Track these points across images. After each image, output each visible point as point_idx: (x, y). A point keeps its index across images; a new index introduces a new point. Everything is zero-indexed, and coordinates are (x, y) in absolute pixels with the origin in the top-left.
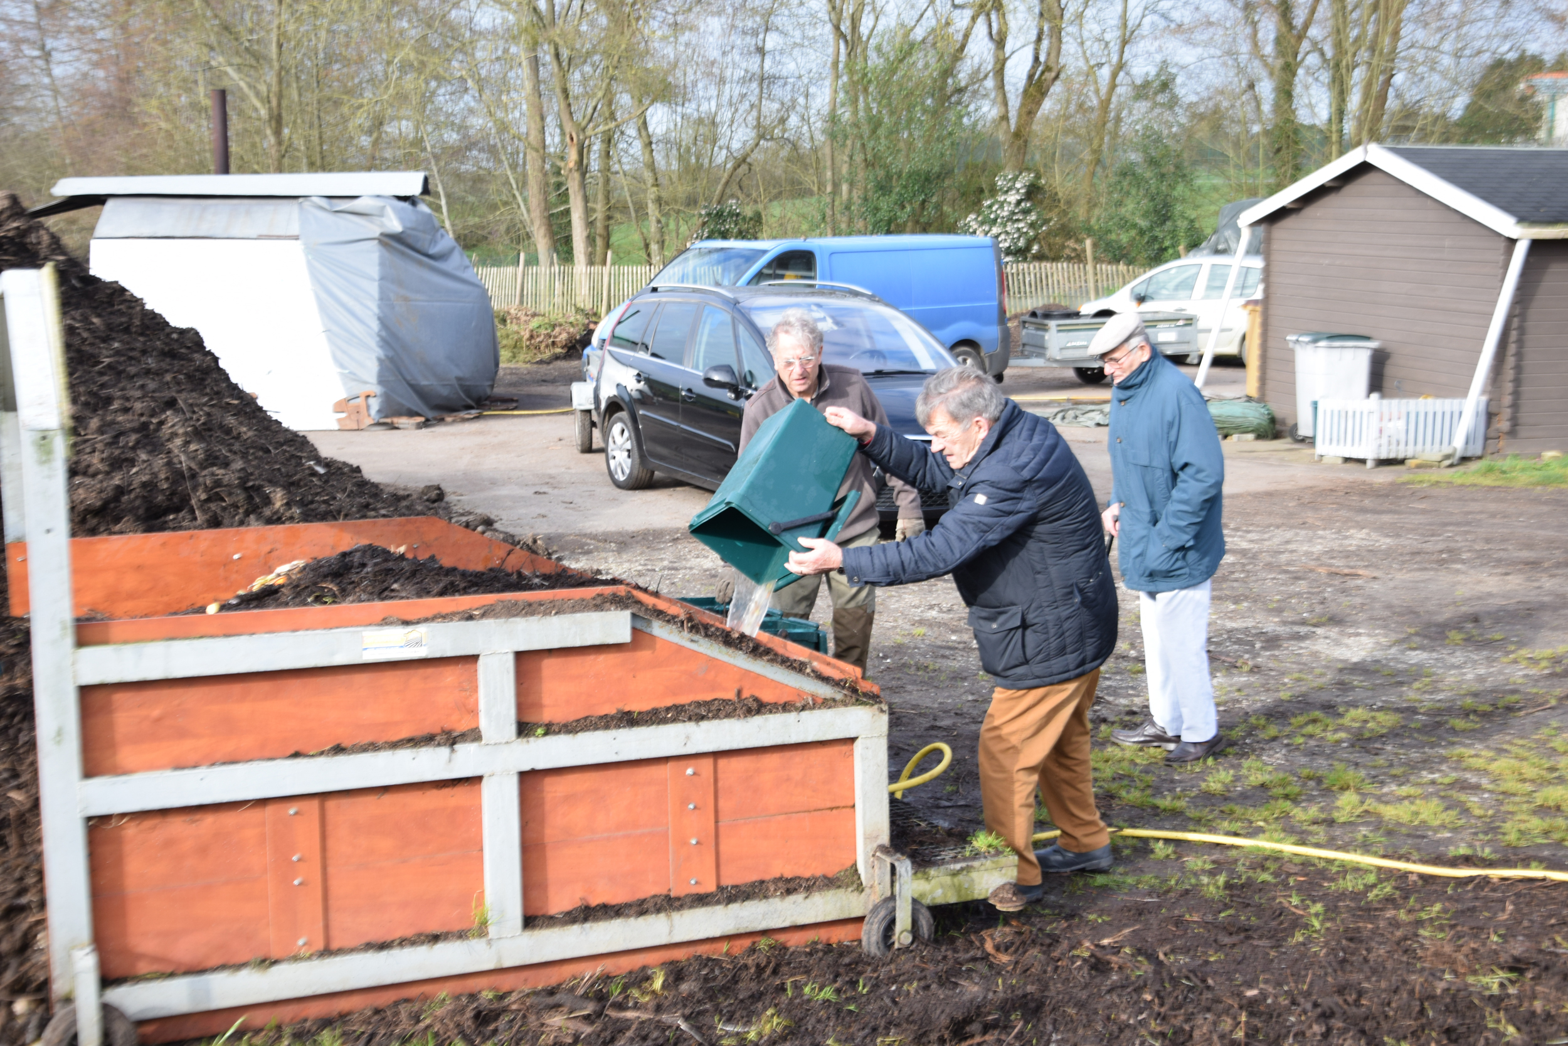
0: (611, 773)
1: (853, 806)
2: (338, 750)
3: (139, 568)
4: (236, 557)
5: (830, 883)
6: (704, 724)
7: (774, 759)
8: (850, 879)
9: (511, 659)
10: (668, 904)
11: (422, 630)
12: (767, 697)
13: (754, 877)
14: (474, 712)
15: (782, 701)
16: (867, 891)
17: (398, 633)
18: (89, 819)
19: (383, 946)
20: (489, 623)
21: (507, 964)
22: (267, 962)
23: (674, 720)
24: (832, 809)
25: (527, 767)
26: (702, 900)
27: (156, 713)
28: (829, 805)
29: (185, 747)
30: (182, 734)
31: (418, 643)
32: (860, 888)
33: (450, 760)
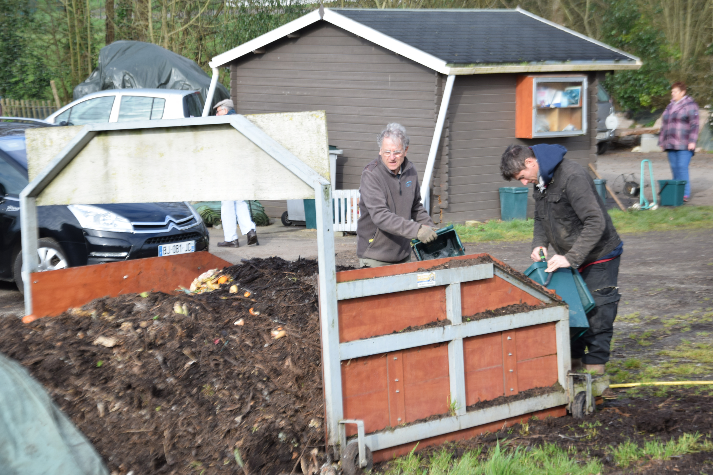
0: (485, 340)
1: (556, 354)
2: (409, 329)
4: (125, 277)
6: (516, 315)
7: (531, 332)
8: (556, 388)
9: (459, 285)
10: (505, 400)
11: (434, 273)
12: (529, 303)
13: (528, 388)
14: (445, 312)
15: (533, 305)
16: (566, 392)
17: (426, 275)
18: (342, 361)
19: (425, 421)
20: (453, 270)
21: (463, 427)
22: (393, 429)
23: (505, 314)
24: (550, 355)
25: (465, 336)
26: (516, 398)
27: (354, 314)
28: (549, 353)
29: (362, 329)
30: (361, 324)
31: (433, 279)
32: (563, 391)
33: (443, 333)
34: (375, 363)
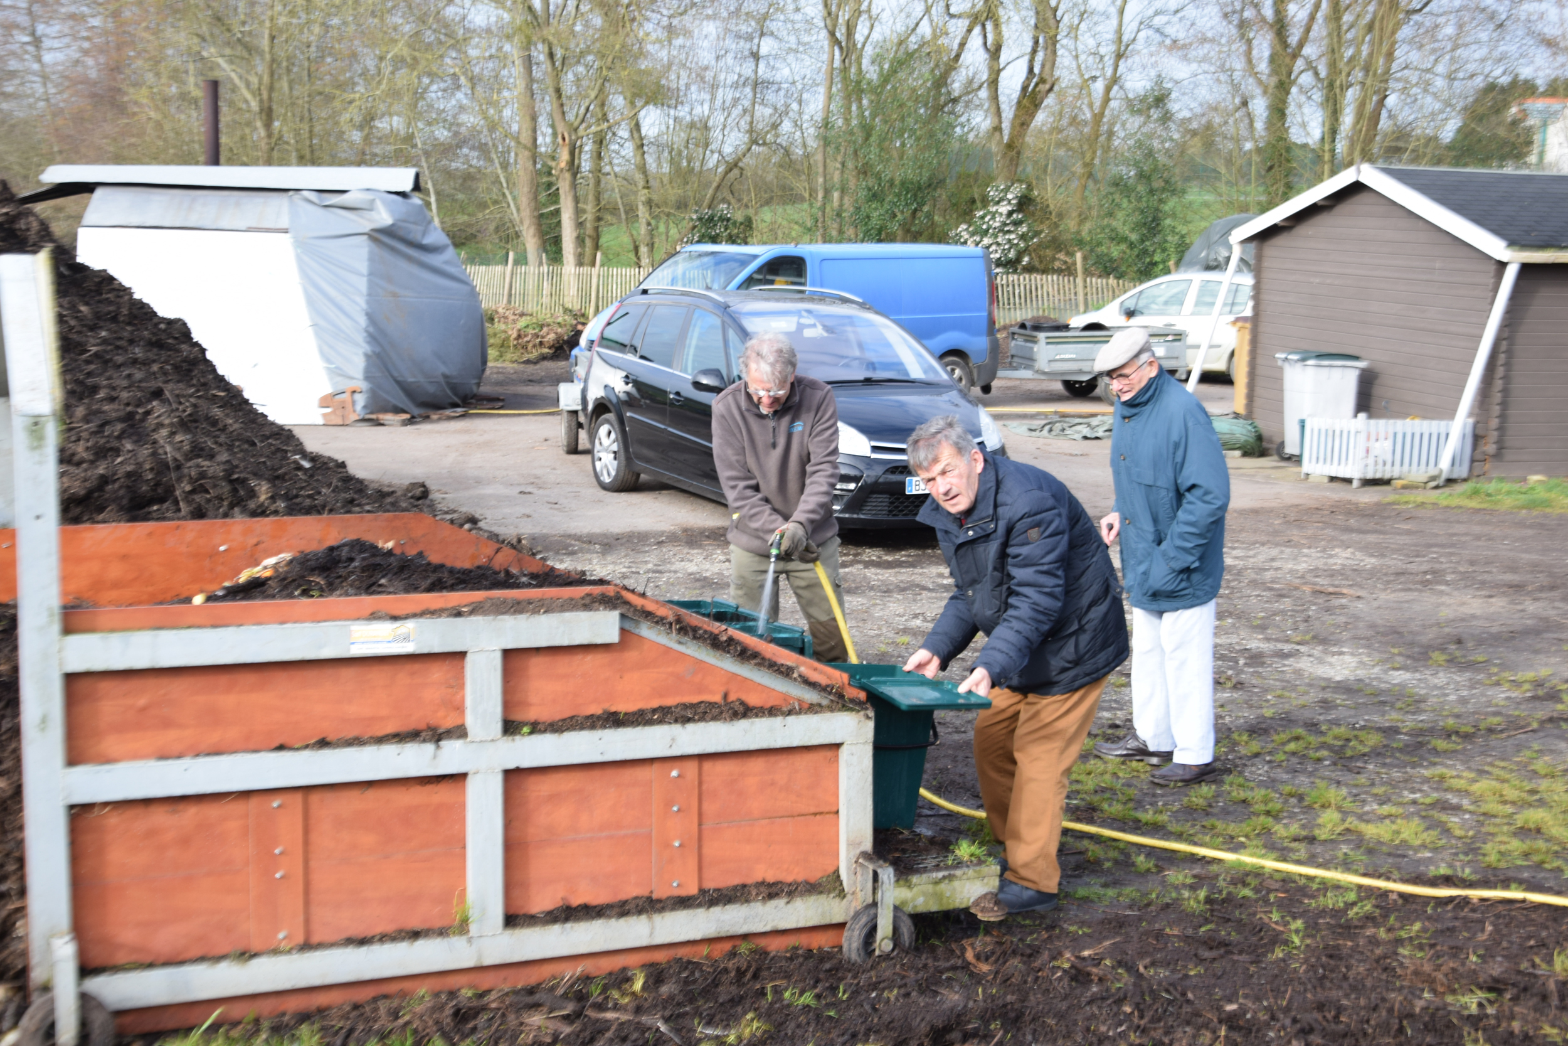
0: (596, 774)
1: (837, 812)
2: (323, 743)
3: (124, 557)
4: (222, 548)
5: (812, 888)
6: (690, 727)
7: (758, 764)
8: (832, 885)
9: (498, 656)
10: (649, 905)
11: (410, 625)
12: (753, 700)
13: (736, 881)
14: (460, 709)
15: (768, 705)
16: (849, 897)
17: (385, 628)
18: (72, 807)
19: (363, 942)
20: (478, 620)
21: (488, 962)
22: (246, 955)
23: (660, 722)
24: (815, 814)
25: (511, 766)
26: (683, 903)
27: (142, 702)
28: (813, 810)
29: (169, 737)
30: (167, 724)
31: (406, 638)
32: (842, 894)
33: (435, 757)
34: (212, 811)
